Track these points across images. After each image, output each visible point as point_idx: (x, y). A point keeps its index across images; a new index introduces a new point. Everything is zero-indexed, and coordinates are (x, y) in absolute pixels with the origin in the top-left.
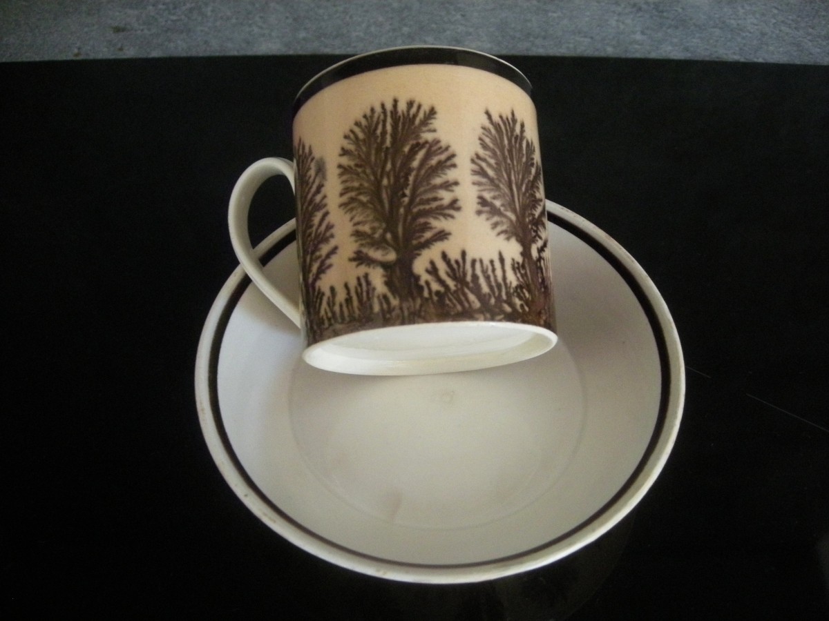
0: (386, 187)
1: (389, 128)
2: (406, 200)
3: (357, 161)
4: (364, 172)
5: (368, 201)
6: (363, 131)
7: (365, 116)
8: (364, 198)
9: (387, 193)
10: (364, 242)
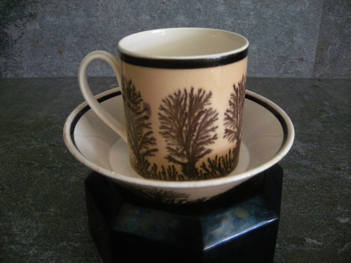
0: (185, 131)
1: (188, 102)
2: (194, 138)
3: (170, 115)
4: (174, 122)
5: (175, 136)
6: (174, 101)
7: (175, 94)
8: (173, 134)
9: (185, 134)
10: (172, 153)
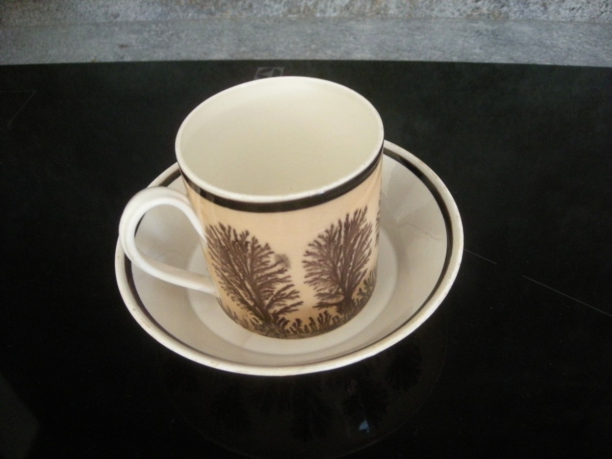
0: (340, 267)
1: (343, 233)
2: (350, 268)
3: (320, 258)
4: (326, 263)
5: (328, 278)
6: (325, 240)
7: (327, 231)
8: (325, 277)
9: (340, 270)
10: (324, 298)
